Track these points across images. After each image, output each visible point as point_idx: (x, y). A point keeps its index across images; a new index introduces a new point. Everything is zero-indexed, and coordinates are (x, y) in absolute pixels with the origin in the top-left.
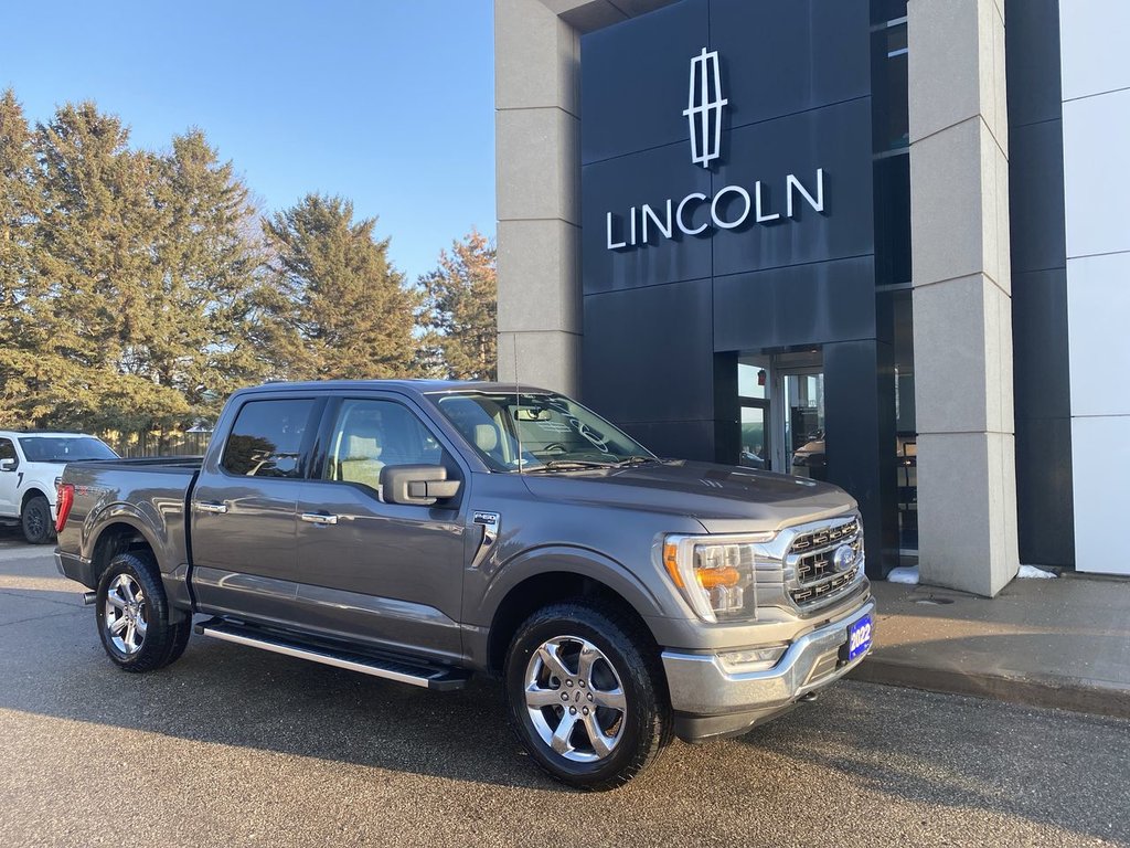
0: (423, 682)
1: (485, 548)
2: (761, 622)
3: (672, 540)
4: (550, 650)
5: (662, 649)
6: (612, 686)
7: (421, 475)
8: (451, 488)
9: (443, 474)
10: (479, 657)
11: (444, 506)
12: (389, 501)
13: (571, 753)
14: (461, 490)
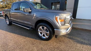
0: (29, 29)
1: (34, 17)
2: (66, 26)
3: (57, 16)
4: (41, 27)
5: (54, 28)
6: (48, 31)
7: (27, 9)
8: (30, 11)
9: (30, 9)
10: (34, 27)
11: (30, 12)
12: (24, 12)
13: (43, 37)
14: (32, 11)
